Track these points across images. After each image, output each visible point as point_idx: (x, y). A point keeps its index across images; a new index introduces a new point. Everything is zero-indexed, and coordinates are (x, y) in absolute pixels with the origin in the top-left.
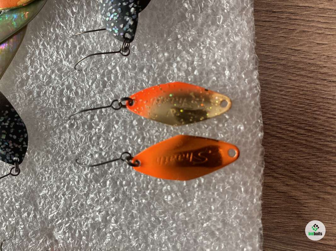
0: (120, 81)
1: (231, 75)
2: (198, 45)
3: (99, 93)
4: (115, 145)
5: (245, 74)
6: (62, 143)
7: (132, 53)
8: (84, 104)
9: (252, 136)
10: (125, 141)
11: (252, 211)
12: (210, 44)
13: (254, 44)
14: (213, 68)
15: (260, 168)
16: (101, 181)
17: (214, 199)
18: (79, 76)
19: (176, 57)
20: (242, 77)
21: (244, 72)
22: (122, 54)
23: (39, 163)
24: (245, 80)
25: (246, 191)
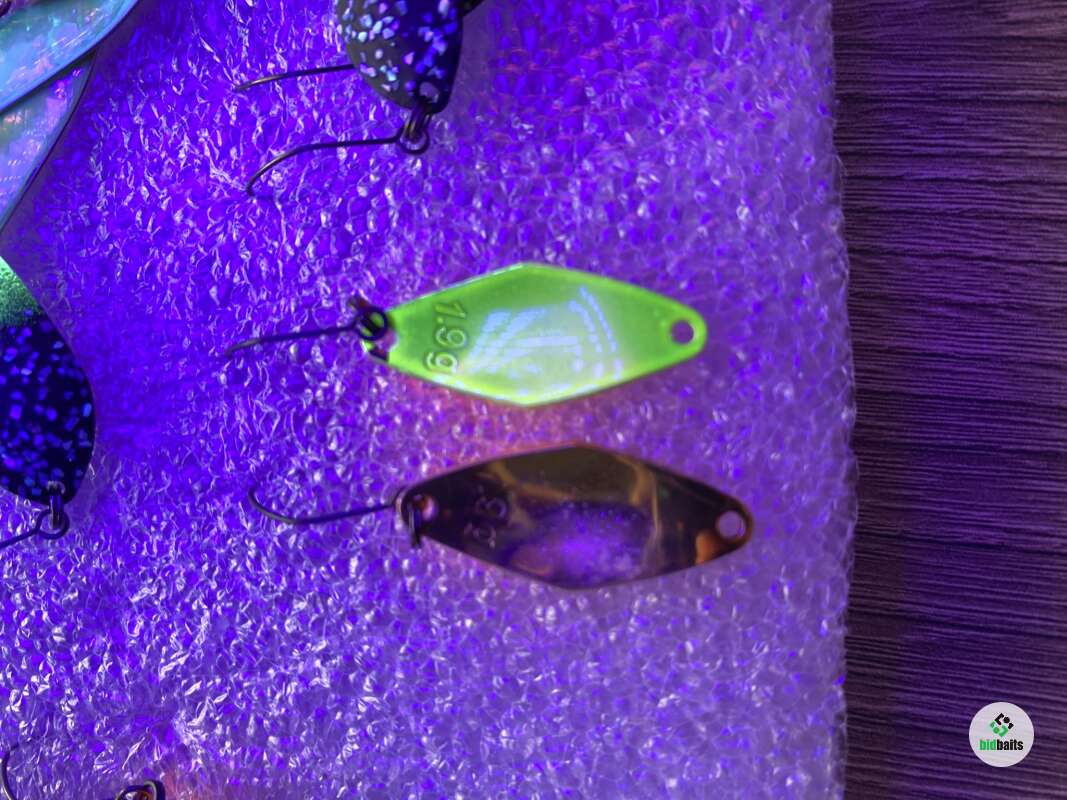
0: (395, 234)
1: (757, 222)
2: (651, 120)
3: (326, 272)
4: (379, 444)
5: (799, 219)
6: (205, 435)
7: (435, 143)
8: (279, 307)
9: (818, 418)
10: (410, 432)
11: (814, 659)
12: (689, 117)
13: (831, 122)
14: (699, 197)
15: (843, 521)
16: (332, 559)
17: (693, 620)
18: (262, 215)
19: (580, 160)
20: (793, 228)
21: (796, 213)
22: (403, 146)
23: (131, 499)
24: (800, 238)
25: (798, 597)
